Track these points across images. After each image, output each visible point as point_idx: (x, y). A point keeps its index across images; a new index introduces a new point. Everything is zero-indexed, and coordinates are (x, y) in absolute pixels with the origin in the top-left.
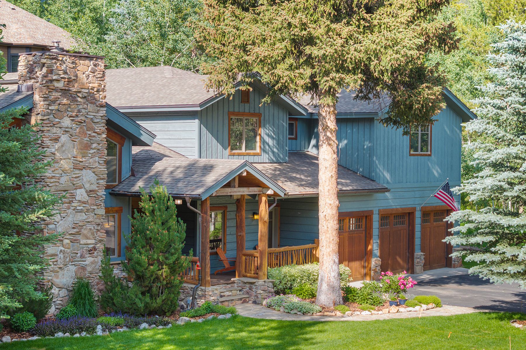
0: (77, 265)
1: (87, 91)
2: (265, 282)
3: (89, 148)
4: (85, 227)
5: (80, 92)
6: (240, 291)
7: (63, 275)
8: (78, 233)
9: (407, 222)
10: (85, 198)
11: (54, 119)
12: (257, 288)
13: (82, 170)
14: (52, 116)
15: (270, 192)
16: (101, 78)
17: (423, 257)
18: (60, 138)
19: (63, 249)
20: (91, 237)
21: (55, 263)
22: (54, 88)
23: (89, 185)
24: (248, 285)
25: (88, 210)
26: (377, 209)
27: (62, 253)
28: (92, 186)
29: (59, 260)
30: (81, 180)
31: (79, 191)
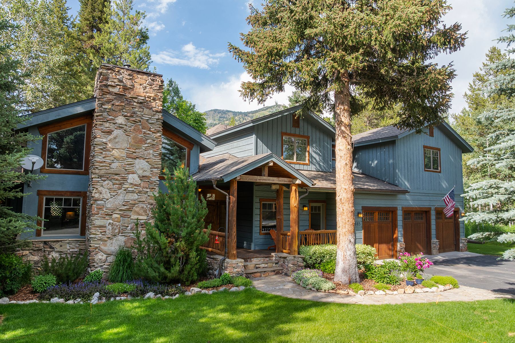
0: (127, 236)
1: (143, 98)
2: (294, 257)
3: (143, 143)
4: (136, 205)
5: (136, 98)
6: (276, 263)
7: (112, 243)
8: (129, 210)
9: (424, 218)
10: (137, 181)
11: (108, 116)
12: (288, 262)
13: (135, 159)
14: (106, 114)
15: (298, 182)
16: (158, 90)
17: (438, 243)
18: (113, 131)
19: (112, 222)
20: (143, 214)
21: (103, 233)
22: (108, 91)
23: (141, 171)
24: (282, 259)
25: (140, 192)
26: (401, 206)
27: (110, 225)
28: (145, 172)
29: (108, 231)
30: (134, 167)
31: (130, 176)
